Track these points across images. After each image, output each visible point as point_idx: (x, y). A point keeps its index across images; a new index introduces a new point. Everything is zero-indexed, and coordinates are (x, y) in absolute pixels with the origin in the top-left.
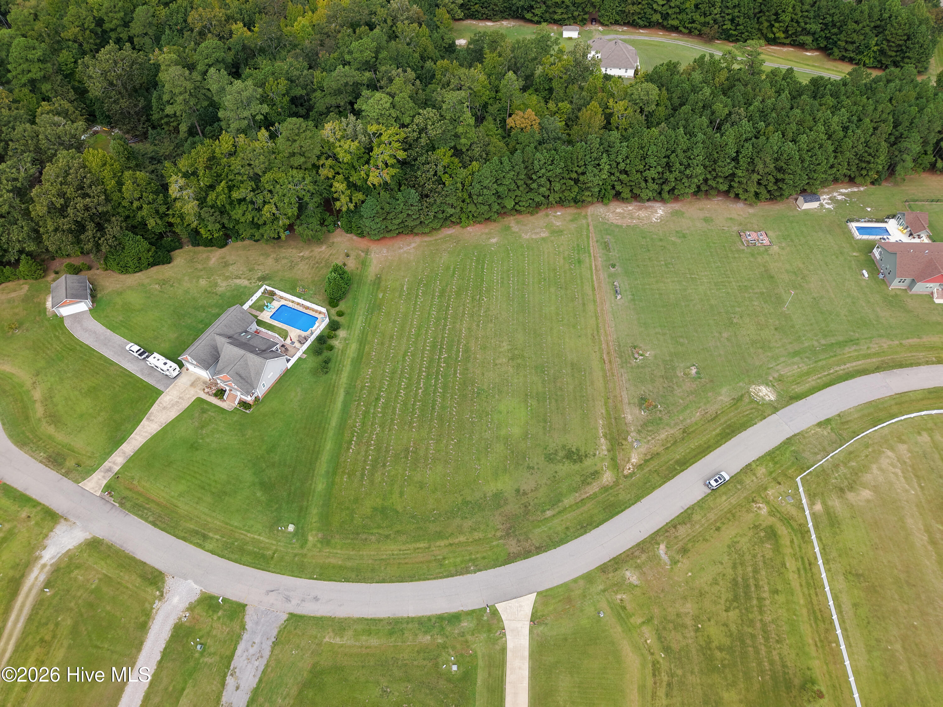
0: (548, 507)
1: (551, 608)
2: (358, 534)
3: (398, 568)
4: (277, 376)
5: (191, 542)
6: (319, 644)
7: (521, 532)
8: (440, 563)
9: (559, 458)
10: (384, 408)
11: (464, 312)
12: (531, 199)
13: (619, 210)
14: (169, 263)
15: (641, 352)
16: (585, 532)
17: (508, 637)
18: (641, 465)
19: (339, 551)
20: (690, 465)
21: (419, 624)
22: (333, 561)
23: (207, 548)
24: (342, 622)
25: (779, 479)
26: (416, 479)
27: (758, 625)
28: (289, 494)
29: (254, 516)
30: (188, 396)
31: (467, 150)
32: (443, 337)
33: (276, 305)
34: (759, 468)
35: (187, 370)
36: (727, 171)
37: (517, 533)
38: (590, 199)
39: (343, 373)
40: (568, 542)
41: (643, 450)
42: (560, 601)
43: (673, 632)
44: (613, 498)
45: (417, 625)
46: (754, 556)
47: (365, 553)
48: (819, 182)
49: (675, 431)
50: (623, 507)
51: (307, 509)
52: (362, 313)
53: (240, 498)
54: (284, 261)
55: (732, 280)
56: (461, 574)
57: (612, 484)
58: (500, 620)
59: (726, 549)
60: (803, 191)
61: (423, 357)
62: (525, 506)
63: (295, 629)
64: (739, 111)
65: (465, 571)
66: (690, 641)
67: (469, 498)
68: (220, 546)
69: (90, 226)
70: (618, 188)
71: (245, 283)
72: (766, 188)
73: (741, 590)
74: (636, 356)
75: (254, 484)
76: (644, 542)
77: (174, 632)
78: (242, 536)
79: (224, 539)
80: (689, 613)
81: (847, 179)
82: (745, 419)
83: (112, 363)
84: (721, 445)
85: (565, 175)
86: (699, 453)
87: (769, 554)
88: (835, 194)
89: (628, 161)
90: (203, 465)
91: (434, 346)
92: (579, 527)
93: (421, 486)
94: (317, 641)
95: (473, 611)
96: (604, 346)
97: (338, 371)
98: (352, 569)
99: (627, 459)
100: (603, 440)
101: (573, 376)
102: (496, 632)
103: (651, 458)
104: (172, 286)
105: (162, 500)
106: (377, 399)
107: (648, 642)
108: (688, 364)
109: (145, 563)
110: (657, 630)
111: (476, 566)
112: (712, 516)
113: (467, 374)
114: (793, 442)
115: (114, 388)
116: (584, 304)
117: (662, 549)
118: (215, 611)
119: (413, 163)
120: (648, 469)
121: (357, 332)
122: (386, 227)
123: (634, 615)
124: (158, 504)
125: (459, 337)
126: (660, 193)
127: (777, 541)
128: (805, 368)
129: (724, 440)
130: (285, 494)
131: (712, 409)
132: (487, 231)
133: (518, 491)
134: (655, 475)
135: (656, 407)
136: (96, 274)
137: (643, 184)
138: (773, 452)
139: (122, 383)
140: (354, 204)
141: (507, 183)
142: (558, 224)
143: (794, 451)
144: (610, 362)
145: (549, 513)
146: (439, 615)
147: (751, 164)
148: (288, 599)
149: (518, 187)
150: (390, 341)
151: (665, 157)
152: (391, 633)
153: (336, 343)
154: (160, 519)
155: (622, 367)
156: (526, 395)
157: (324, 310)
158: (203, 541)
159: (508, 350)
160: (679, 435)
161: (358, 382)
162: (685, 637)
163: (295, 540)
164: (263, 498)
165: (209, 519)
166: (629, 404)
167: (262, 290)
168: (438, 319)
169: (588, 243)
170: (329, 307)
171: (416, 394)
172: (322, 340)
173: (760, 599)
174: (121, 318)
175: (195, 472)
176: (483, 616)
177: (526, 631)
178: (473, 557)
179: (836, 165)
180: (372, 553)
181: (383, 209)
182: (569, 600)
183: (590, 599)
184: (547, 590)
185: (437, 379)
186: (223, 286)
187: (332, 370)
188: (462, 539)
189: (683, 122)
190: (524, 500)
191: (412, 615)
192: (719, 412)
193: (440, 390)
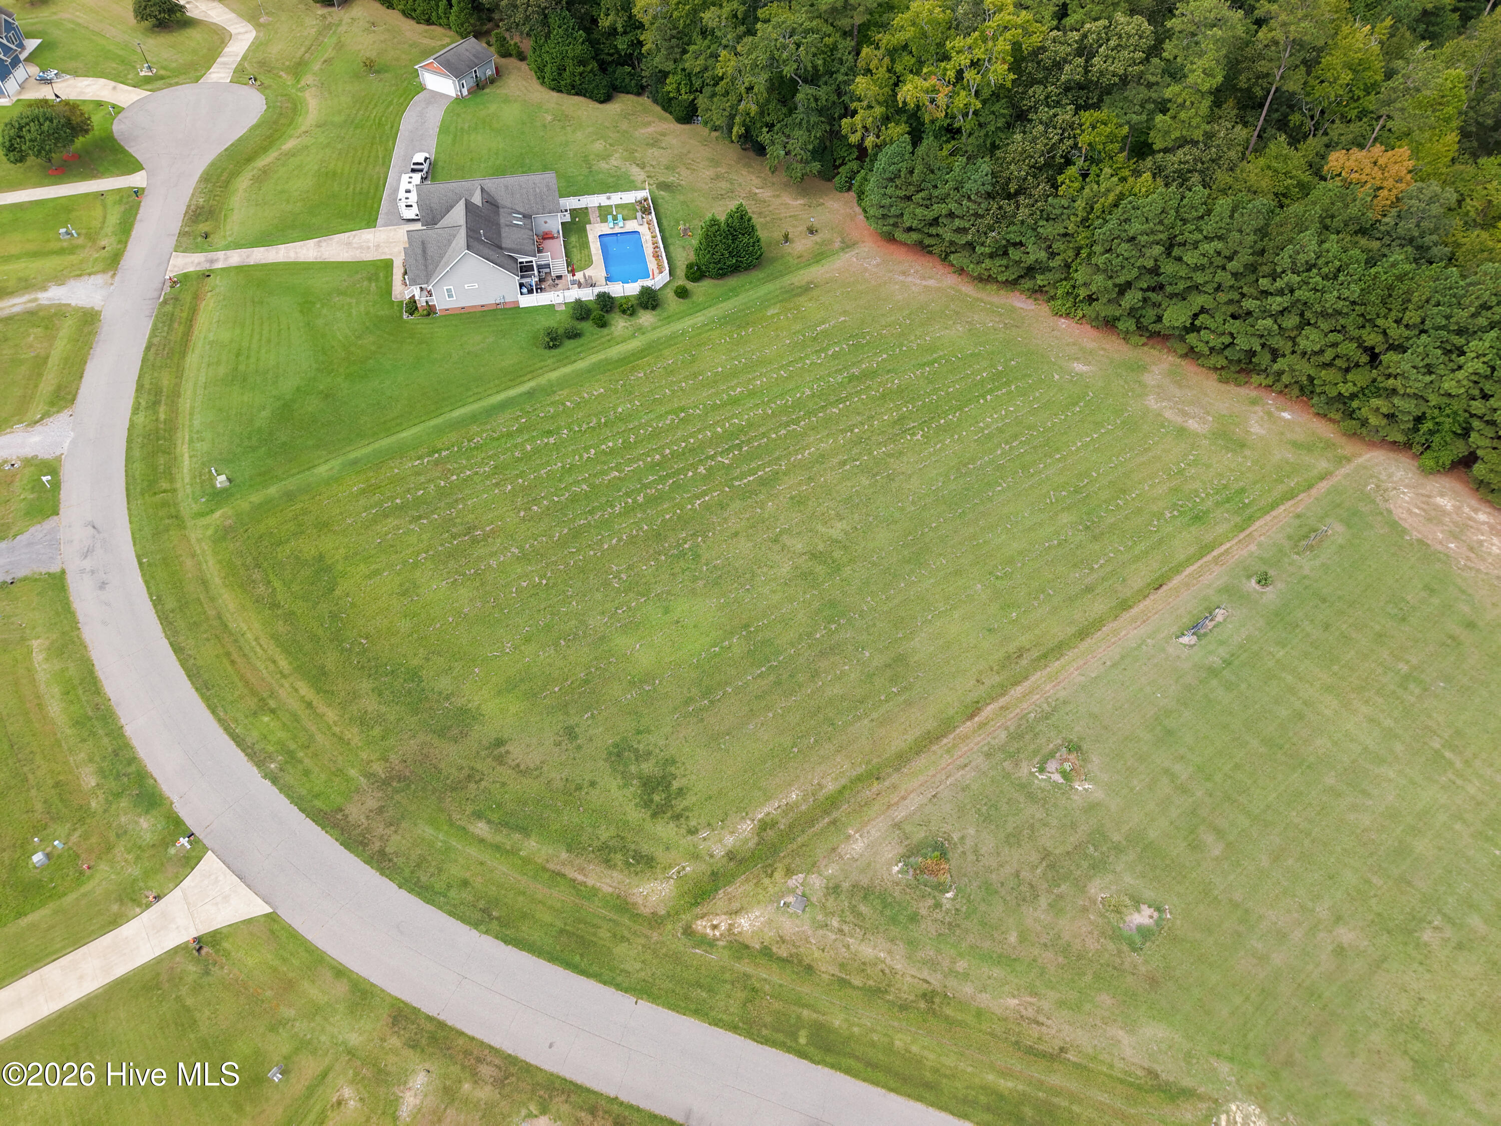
0: (494, 818)
2: (258, 565)
3: (218, 657)
4: (487, 300)
6: (21, 640)
7: (405, 802)
8: (259, 710)
9: (633, 769)
14: (601, 102)
15: (1073, 768)
17: (147, 916)
18: (746, 947)
19: (211, 562)
21: (114, 751)
22: (189, 565)
26: (417, 575)
29: (221, 431)
30: (386, 250)
32: (764, 435)
33: (628, 225)
37: (397, 797)
38: (1381, 426)
40: (429, 901)
41: (790, 927)
42: (275, 969)
45: (111, 749)
49: (909, 974)
50: (595, 968)
51: (271, 479)
52: (711, 315)
53: (245, 399)
54: (722, 184)
56: (251, 756)
57: (645, 911)
58: (179, 879)
61: (692, 435)
62: (470, 777)
63: (39, 593)
67: (427, 674)
68: (148, 428)
71: (640, 177)
74: (1052, 766)
75: (279, 399)
76: (528, 1069)
78: (179, 441)
90: (279, 332)
93: (408, 591)
94: (28, 633)
95: (180, 822)
97: (567, 358)
98: (182, 597)
99: (736, 905)
100: (747, 827)
103: (784, 962)
104: (563, 128)
106: (549, 433)
108: (1149, 894)
109: (81, 377)
111: (282, 770)
113: (713, 512)
115: (348, 188)
116: (1089, 590)
120: (748, 970)
121: (667, 332)
124: (186, 333)
125: (788, 454)
130: (282, 440)
131: (1064, 1032)
132: (1089, 346)
133: (499, 742)
135: (942, 888)
136: (517, 68)
139: (362, 189)
142: (1256, 430)
146: (147, 772)
148: (87, 554)
150: (686, 377)
152: (80, 722)
153: (620, 323)
154: (160, 348)
158: (147, 408)
159: (830, 539)
160: (906, 988)
161: (565, 392)
163: (204, 500)
164: (259, 423)
165: (189, 392)
166: (898, 826)
168: (798, 404)
169: (1273, 505)
170: (680, 278)
171: (603, 473)
172: (605, 303)
174: (466, 126)
175: (261, 332)
177: (172, 941)
178: (301, 754)
180: (231, 606)
182: (287, 987)
184: (286, 928)
187: (562, 350)
190: (485, 766)
192: (1070, 1057)
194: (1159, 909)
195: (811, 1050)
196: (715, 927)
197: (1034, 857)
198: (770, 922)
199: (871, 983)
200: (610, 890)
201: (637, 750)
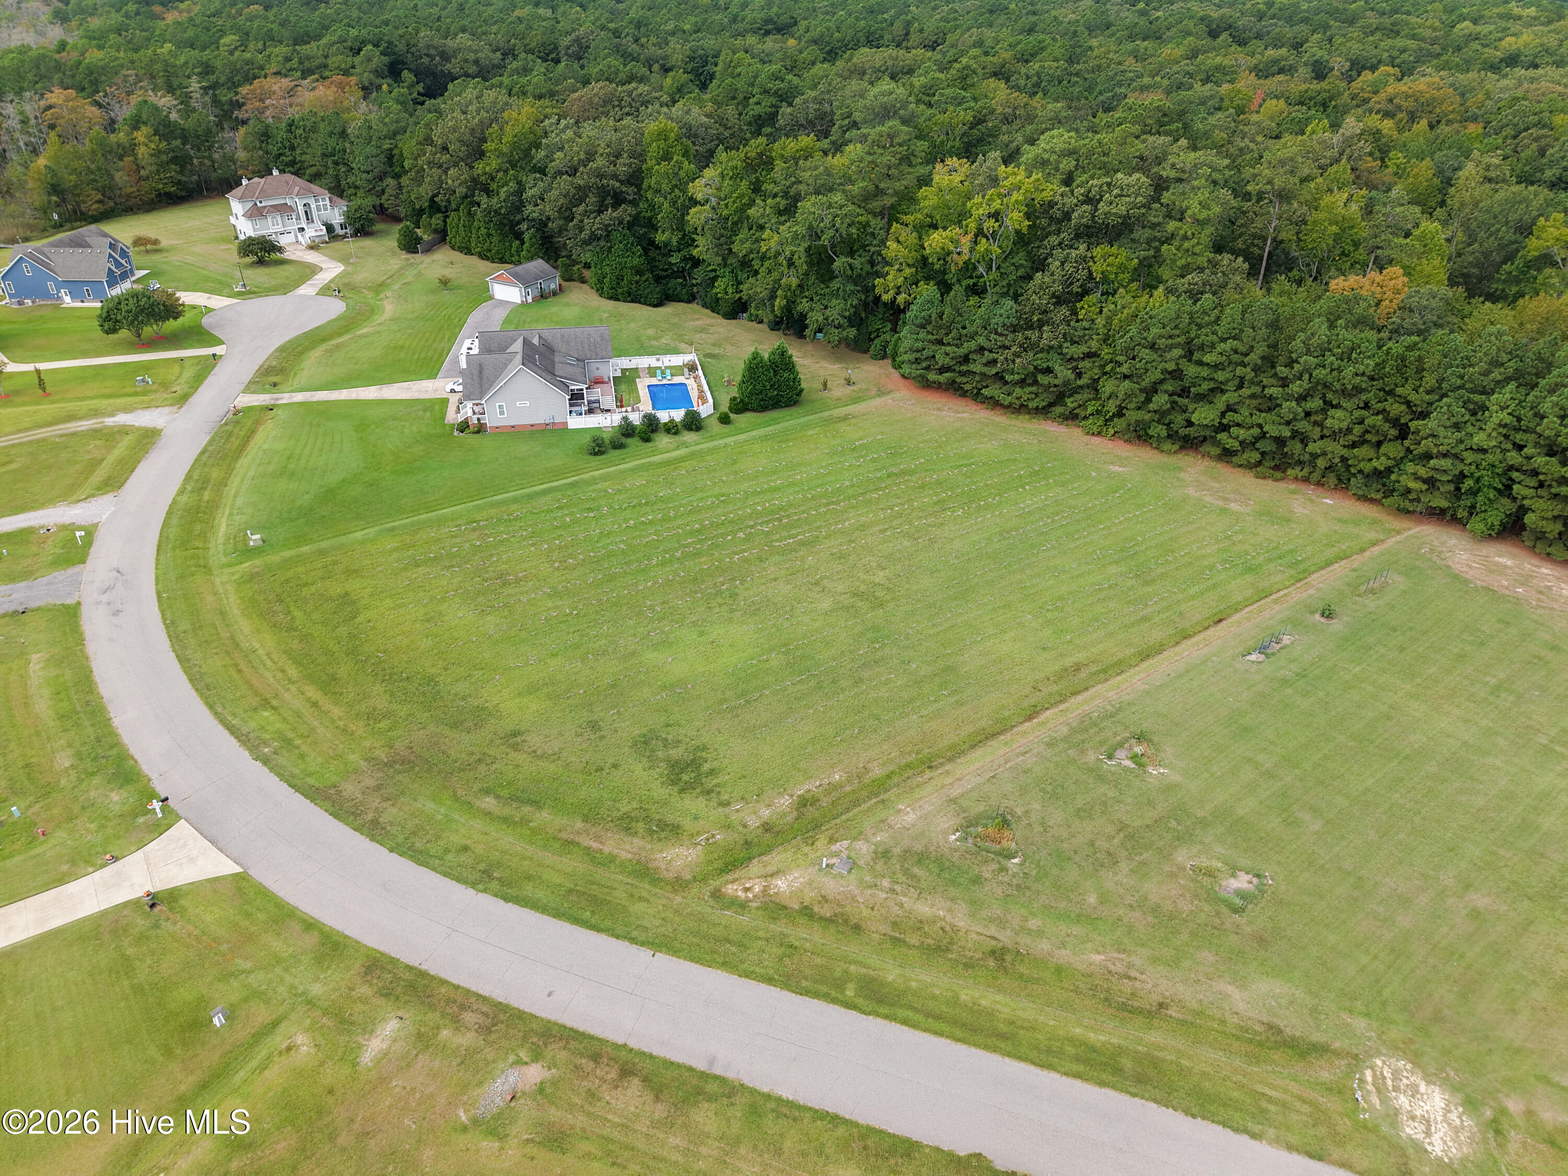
0: (504, 793)
3: (225, 667)
4: (537, 419)
7: (406, 781)
8: (260, 707)
9: (660, 754)
11: (891, 507)
17: (96, 875)
18: (783, 908)
19: (233, 598)
22: (209, 599)
29: (262, 508)
30: (444, 392)
32: (803, 512)
33: (678, 380)
39: (612, 467)
40: (423, 864)
41: (836, 887)
44: (621, 895)
45: (93, 737)
47: (242, 622)
49: (974, 931)
51: (307, 540)
53: (291, 486)
56: (244, 742)
57: (667, 875)
61: (732, 512)
62: (481, 760)
67: (444, 680)
74: (1122, 754)
75: (323, 487)
83: (452, 341)
91: (771, 511)
93: (433, 618)
94: (29, 649)
96: (1079, 698)
97: (610, 462)
98: (197, 623)
99: (773, 871)
100: (785, 802)
101: (918, 682)
103: (827, 921)
105: (252, 444)
108: (1244, 862)
109: (134, 470)
111: (275, 754)
113: (752, 564)
115: (415, 355)
117: (523, 1075)
120: (784, 929)
121: (708, 446)
124: (241, 444)
125: (829, 524)
131: (1161, 987)
133: (516, 733)
134: (777, 951)
135: (1006, 854)
136: (578, 287)
142: (1300, 511)
146: (128, 755)
148: (106, 591)
152: (66, 716)
153: (664, 439)
156: (784, 645)
158: (192, 491)
159: (873, 583)
160: (972, 945)
161: (606, 483)
163: (235, 555)
164: (301, 502)
166: (953, 801)
167: (686, 359)
168: (837, 492)
170: (725, 408)
171: (641, 537)
172: (654, 426)
175: (315, 443)
178: (299, 742)
180: (246, 630)
184: (257, 886)
187: (606, 456)
190: (498, 752)
192: (1172, 1012)
195: (860, 1001)
196: (747, 890)
197: (1110, 829)
198: (810, 883)
199: (930, 941)
200: (629, 856)
201: (665, 739)
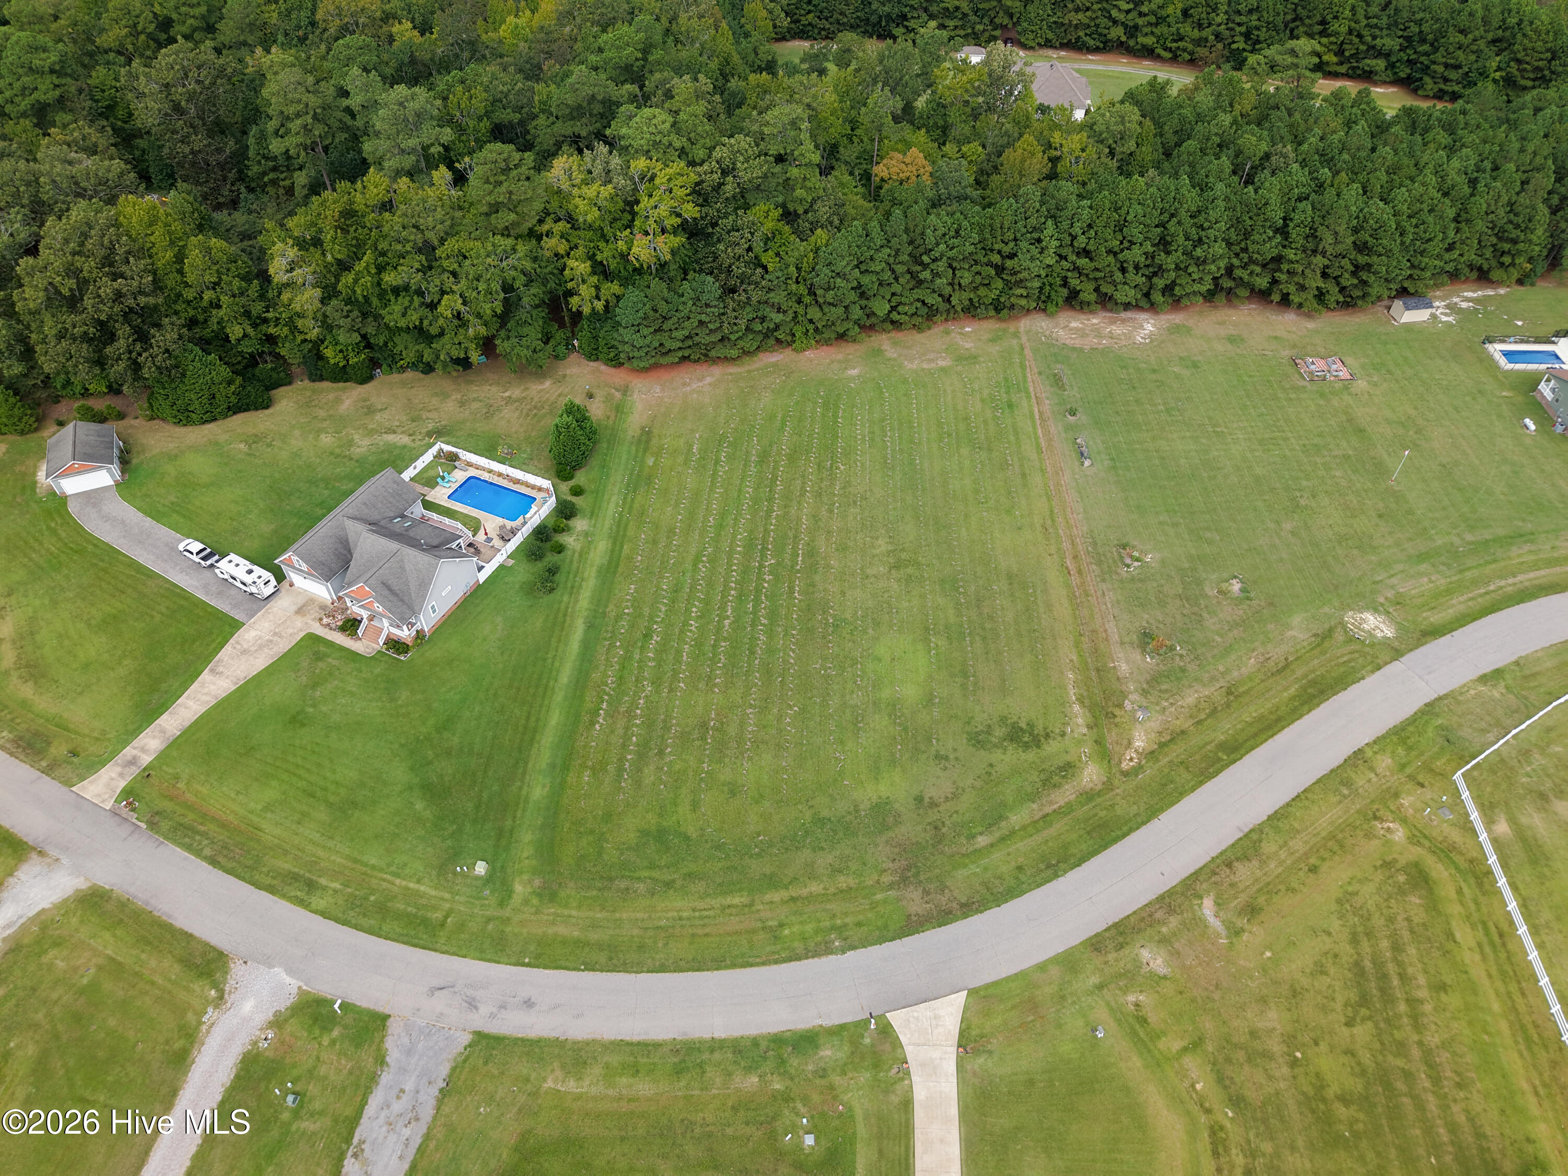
0: (980, 829)
1: (998, 1021)
2: (611, 879)
3: (691, 943)
4: (458, 595)
5: (284, 896)
6: (534, 1094)
7: (929, 874)
8: (775, 934)
9: (995, 740)
10: (662, 649)
11: (803, 489)
12: (918, 300)
13: (1074, 324)
14: (267, 407)
15: (1136, 554)
16: (1056, 876)
17: (915, 1078)
18: (1152, 752)
19: (574, 913)
20: (1247, 753)
21: (734, 1052)
22: (562, 930)
23: (313, 906)
24: (580, 1050)
25: (1420, 778)
26: (722, 778)
27: (1416, 1052)
28: (477, 807)
29: (408, 846)
30: (290, 631)
31: (806, 212)
32: (766, 531)
33: (459, 476)
34: (1379, 757)
35: (291, 585)
36: (1270, 249)
37: (922, 878)
38: (1023, 302)
39: (582, 591)
40: (1023, 893)
41: (1155, 723)
42: (1014, 1007)
43: (1246, 1068)
44: (1103, 814)
45: (730, 1056)
46: (1391, 920)
47: (625, 916)
48: (1428, 274)
49: (1213, 691)
50: (1125, 829)
51: (511, 831)
52: (616, 491)
53: (382, 812)
54: (475, 405)
55: (1290, 435)
56: (816, 954)
57: (1100, 787)
58: (896, 1044)
59: (1334, 907)
60: (1403, 293)
61: (730, 565)
62: (936, 828)
63: (486, 1063)
64: (1285, 150)
65: (825, 949)
66: (1282, 1085)
67: (825, 813)
68: (341, 902)
69: (123, 331)
70: (1074, 282)
71: (405, 440)
72: (1338, 284)
73: (1373, 985)
74: (1128, 561)
75: (410, 788)
76: (1170, 893)
77: (242, 1069)
78: (384, 885)
79: (350, 890)
80: (1274, 1029)
81: (1475, 275)
82: (1342, 669)
83: (151, 575)
84: (1301, 716)
85: (980, 257)
86: (1261, 731)
87: (1419, 916)
88: (1455, 300)
89: (1092, 232)
90: (314, 752)
91: (750, 545)
92: (1042, 866)
93: (733, 790)
94: (529, 1087)
95: (842, 1027)
96: (1066, 545)
97: (572, 587)
98: (600, 946)
99: (1125, 742)
100: (1076, 708)
101: (1012, 595)
102: (891, 1068)
103: (1172, 740)
104: (269, 445)
105: (231, 818)
106: (647, 636)
107: (1198, 1087)
108: (1225, 575)
109: (191, 935)
110: (1214, 1064)
111: (845, 939)
112: (1299, 845)
113: (813, 593)
114: (1437, 710)
115: (152, 617)
116: (1024, 475)
117: (1208, 907)
118: (325, 1029)
119: (710, 230)
120: (1167, 759)
121: (608, 522)
122: (661, 345)
123: (1164, 1033)
124: (224, 825)
125: (796, 530)
126: (1147, 295)
127: (1430, 890)
128: (1442, 582)
129: (1306, 707)
130: (470, 806)
131: (1278, 653)
132: (840, 356)
133: (919, 799)
134: (1182, 770)
135: (1172, 648)
136: (132, 426)
137: (1118, 276)
138: (1403, 729)
139: (167, 608)
140: (603, 302)
141: (878, 269)
142: (968, 346)
143: (1441, 728)
144: (1080, 572)
145: (982, 841)
146: (775, 1035)
147: (1310, 239)
148: (472, 1005)
149: (896, 279)
150: (668, 537)
151: (1157, 226)
152: (679, 1071)
153: (568, 540)
154: (225, 852)
155: (1104, 580)
156: (927, 629)
157: (546, 484)
158: (308, 893)
159: (889, 552)
160: (1219, 698)
161: (611, 607)
162: (1270, 1078)
163: (488, 892)
164: (427, 814)
165: (321, 853)
166: (1122, 643)
167: (434, 450)
168: (756, 501)
169: (1025, 376)
170: (557, 481)
171: (719, 629)
172: (542, 534)
173: (1412, 1002)
174: (173, 499)
175: (297, 766)
176: (863, 1036)
177: (951, 1066)
178: (839, 922)
179: (1458, 245)
180: (640, 915)
181: (656, 311)
182: (1032, 1005)
183: (1074, 1003)
184: (987, 986)
185: (757, 601)
186: (362, 445)
187: (561, 586)
188: (815, 888)
189: (1187, 168)
190: (933, 816)
191: (720, 1034)
192: (1291, 659)
193: (764, 621)
194: (1235, 577)
195: (1232, 756)
196: (1131, 759)
198: (1146, 732)
199: (1207, 710)
200: (1074, 795)
201: (982, 731)
